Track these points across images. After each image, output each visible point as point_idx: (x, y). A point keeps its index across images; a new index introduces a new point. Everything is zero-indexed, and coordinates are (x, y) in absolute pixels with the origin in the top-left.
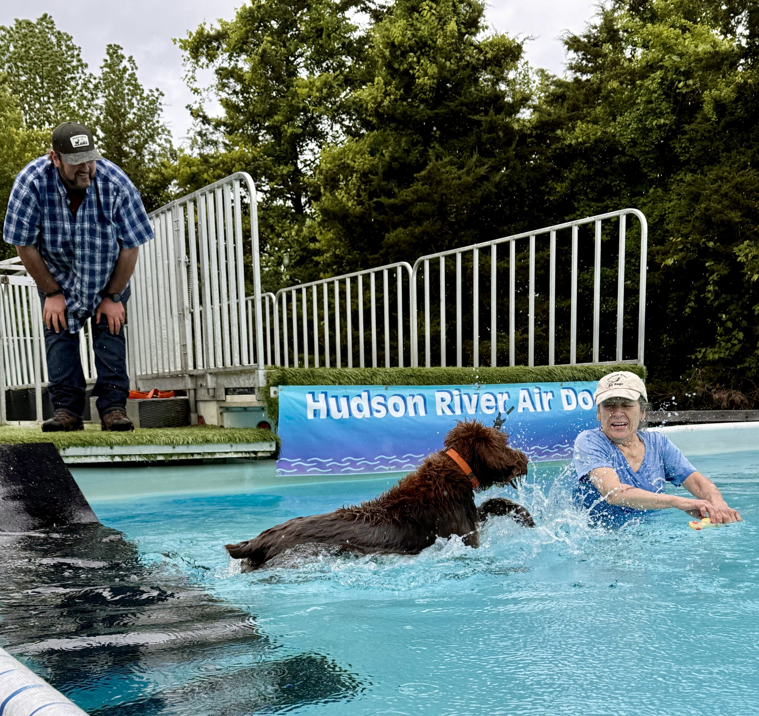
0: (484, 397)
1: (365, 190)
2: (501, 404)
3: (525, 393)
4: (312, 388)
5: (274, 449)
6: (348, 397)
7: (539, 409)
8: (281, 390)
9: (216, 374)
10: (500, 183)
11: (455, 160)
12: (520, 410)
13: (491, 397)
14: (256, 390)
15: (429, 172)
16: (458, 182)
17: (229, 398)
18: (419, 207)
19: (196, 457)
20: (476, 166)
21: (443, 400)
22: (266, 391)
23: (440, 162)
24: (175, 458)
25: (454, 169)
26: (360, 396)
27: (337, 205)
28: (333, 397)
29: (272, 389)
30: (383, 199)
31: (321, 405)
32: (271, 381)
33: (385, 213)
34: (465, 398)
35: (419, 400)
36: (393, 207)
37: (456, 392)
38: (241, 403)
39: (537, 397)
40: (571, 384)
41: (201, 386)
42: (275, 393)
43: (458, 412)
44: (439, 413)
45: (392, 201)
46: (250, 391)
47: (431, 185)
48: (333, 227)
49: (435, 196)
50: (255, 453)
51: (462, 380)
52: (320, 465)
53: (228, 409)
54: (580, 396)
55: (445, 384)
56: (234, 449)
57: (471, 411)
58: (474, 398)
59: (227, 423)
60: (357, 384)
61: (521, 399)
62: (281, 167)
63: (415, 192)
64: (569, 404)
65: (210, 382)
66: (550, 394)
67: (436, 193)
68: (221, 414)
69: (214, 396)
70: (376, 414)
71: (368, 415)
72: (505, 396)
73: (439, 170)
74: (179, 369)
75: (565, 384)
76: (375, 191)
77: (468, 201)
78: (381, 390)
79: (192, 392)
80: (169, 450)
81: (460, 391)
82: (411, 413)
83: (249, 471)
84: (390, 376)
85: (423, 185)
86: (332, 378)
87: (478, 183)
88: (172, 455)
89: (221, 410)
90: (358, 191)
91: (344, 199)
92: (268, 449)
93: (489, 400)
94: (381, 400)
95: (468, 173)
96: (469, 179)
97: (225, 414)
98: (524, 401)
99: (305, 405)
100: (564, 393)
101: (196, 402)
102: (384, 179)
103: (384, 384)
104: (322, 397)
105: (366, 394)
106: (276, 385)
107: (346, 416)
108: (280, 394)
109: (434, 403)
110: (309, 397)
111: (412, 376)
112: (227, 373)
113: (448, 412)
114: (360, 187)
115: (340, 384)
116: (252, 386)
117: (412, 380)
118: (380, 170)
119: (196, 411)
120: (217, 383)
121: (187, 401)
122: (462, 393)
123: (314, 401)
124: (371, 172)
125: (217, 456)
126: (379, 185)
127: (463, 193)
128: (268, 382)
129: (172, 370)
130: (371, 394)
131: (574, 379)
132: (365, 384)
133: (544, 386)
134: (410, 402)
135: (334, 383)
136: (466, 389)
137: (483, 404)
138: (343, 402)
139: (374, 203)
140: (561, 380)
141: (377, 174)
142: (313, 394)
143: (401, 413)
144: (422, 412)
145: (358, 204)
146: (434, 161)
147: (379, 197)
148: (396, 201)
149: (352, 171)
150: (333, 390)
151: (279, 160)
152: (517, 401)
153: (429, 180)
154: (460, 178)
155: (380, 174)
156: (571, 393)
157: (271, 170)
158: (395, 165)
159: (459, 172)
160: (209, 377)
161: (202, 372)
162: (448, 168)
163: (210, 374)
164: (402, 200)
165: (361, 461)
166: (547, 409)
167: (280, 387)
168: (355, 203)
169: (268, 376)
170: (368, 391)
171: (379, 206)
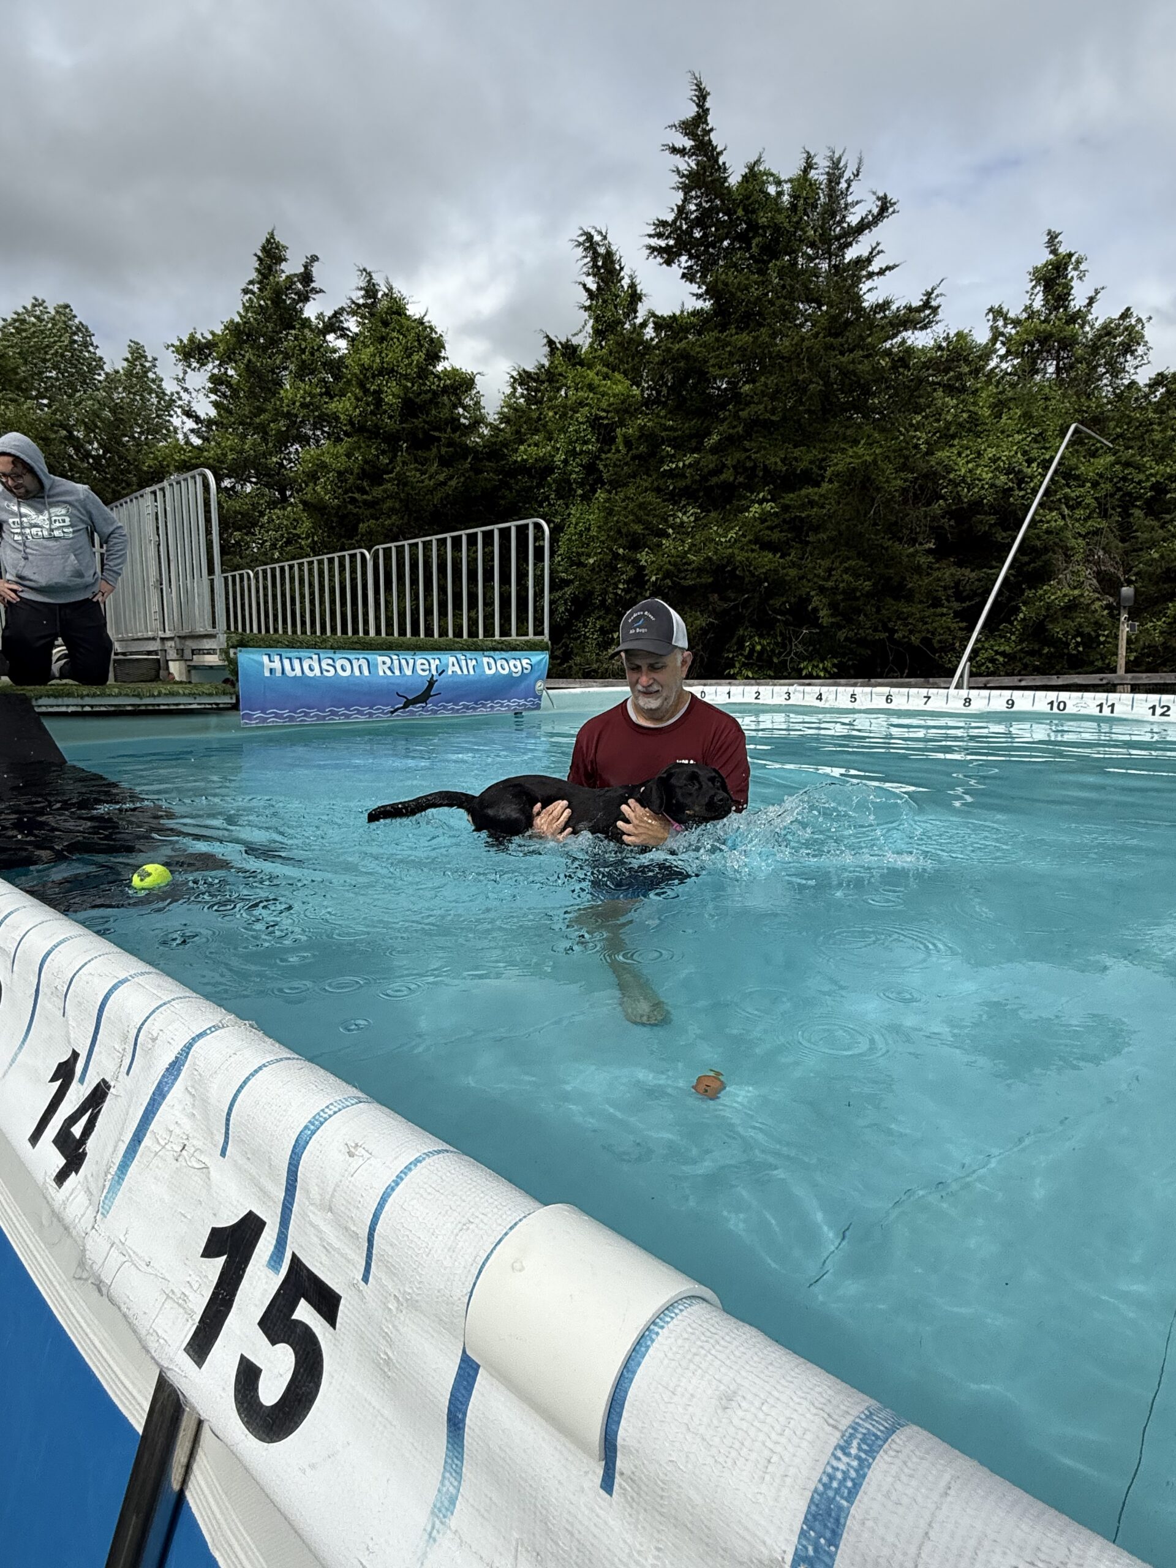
0: (419, 662)
1: (341, 487)
2: (433, 667)
3: (454, 659)
4: (268, 650)
5: (234, 701)
6: (300, 659)
7: (465, 672)
8: (241, 652)
9: (183, 638)
12: (450, 673)
13: (425, 662)
14: (218, 652)
16: (422, 485)
17: (195, 658)
18: (389, 504)
19: (162, 707)
21: (384, 663)
22: (227, 653)
24: (143, 708)
25: (418, 474)
26: (311, 658)
28: (287, 658)
29: (232, 651)
30: (356, 495)
31: (277, 665)
32: (231, 646)
33: (360, 507)
34: (403, 662)
35: (364, 663)
36: (365, 502)
37: (395, 657)
38: (207, 662)
39: (463, 663)
40: (492, 653)
41: (171, 647)
42: (235, 654)
43: (397, 673)
44: (381, 673)
45: (365, 497)
46: (213, 652)
47: (398, 485)
49: (403, 495)
50: (217, 704)
51: (401, 647)
52: (277, 716)
53: (195, 667)
54: (499, 663)
55: (386, 650)
56: (197, 701)
57: (409, 672)
58: (411, 662)
59: (195, 679)
60: (310, 648)
61: (450, 664)
63: (385, 491)
64: (490, 669)
65: (178, 644)
66: (474, 662)
67: (403, 493)
68: (188, 671)
69: (181, 656)
70: (325, 673)
71: (319, 674)
72: (437, 662)
75: (486, 653)
76: (350, 487)
78: (331, 653)
79: (162, 652)
80: (137, 701)
81: (398, 656)
82: (357, 673)
83: (213, 720)
84: (341, 642)
85: (391, 485)
86: (285, 643)
87: (439, 487)
88: (139, 705)
89: (188, 668)
92: (230, 701)
93: (423, 664)
94: (330, 662)
95: (430, 478)
96: (431, 483)
97: (193, 672)
98: (454, 665)
99: (262, 664)
100: (485, 660)
101: (167, 661)
102: (359, 479)
103: (332, 648)
104: (277, 658)
105: (317, 656)
106: (236, 648)
107: (299, 674)
108: (239, 655)
109: (376, 665)
110: (265, 659)
111: (357, 643)
112: (192, 637)
113: (389, 673)
115: (293, 648)
116: (214, 647)
117: (357, 646)
118: (356, 471)
119: (167, 668)
120: (184, 645)
121: (158, 660)
122: (400, 657)
123: (270, 661)
124: (346, 471)
125: (182, 707)
126: (353, 483)
127: (426, 494)
128: (227, 644)
130: (322, 656)
131: (494, 649)
133: (469, 654)
134: (356, 664)
135: (288, 646)
136: (403, 655)
137: (419, 667)
138: (296, 663)
140: (483, 650)
141: (352, 474)
142: (269, 655)
143: (348, 673)
144: (366, 673)
145: (335, 498)
147: (353, 493)
148: (369, 498)
149: (330, 469)
150: (287, 652)
152: (447, 666)
154: (423, 482)
155: (355, 474)
156: (491, 661)
158: (366, 467)
159: (423, 477)
160: (177, 640)
161: (171, 635)
162: (413, 473)
163: (178, 637)
164: (374, 497)
165: (313, 712)
166: (472, 672)
167: (239, 649)
168: (332, 497)
169: (228, 639)
170: (319, 655)
171: (353, 501)
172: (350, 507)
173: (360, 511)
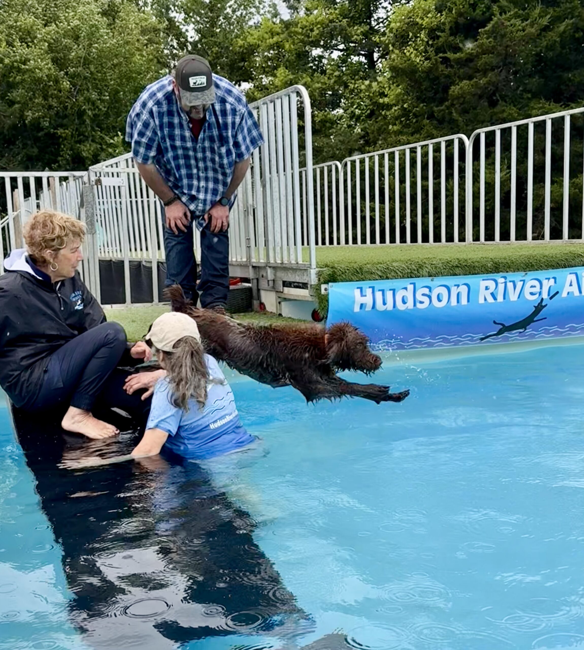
0: (529, 283)
1: (432, 46)
2: (545, 289)
3: (572, 278)
4: (360, 284)
6: (394, 290)
8: (332, 286)
9: (275, 268)
10: (564, 32)
11: (521, 12)
12: (566, 294)
13: (536, 283)
14: (309, 286)
15: (493, 26)
16: (522, 33)
17: (286, 290)
18: (484, 59)
20: (541, 17)
21: (487, 288)
22: (318, 288)
23: (504, 16)
25: (518, 22)
26: (406, 288)
27: (405, 61)
28: (379, 290)
29: (323, 287)
30: (450, 55)
31: (368, 299)
32: (322, 280)
33: (452, 67)
34: (510, 285)
35: (464, 290)
36: (459, 61)
37: (500, 280)
38: (296, 296)
39: (583, 281)
41: (263, 276)
42: (326, 289)
43: (501, 299)
44: (481, 301)
45: (458, 54)
46: (304, 286)
47: (495, 38)
48: (402, 83)
49: (499, 48)
51: (509, 267)
53: (285, 299)
55: (491, 272)
57: (515, 297)
58: (519, 284)
59: (285, 312)
60: (403, 277)
61: (568, 283)
62: (356, 28)
63: (480, 46)
65: (270, 274)
67: (500, 46)
68: (280, 303)
69: (274, 287)
71: (412, 306)
72: (552, 281)
73: (503, 24)
74: (245, 260)
76: (443, 46)
77: (532, 50)
78: (427, 281)
79: (255, 281)
81: (505, 278)
82: (455, 302)
84: (436, 267)
85: (487, 39)
86: (380, 273)
87: (543, 33)
89: (279, 300)
90: (425, 48)
91: (413, 56)
93: (535, 287)
94: (426, 291)
95: (532, 25)
96: (533, 30)
97: (283, 303)
98: (571, 285)
99: (353, 300)
101: (259, 290)
102: (451, 35)
103: (430, 276)
104: (369, 292)
105: (412, 286)
106: (326, 282)
107: (391, 308)
108: (330, 291)
109: (478, 292)
110: (357, 292)
111: (457, 267)
112: (284, 268)
113: (490, 300)
114: (427, 42)
115: (387, 278)
116: (306, 282)
117: (457, 271)
118: (447, 27)
119: (259, 297)
120: (275, 275)
121: (250, 289)
122: (508, 280)
123: (362, 295)
126: (446, 41)
127: (527, 43)
128: (319, 280)
129: (239, 260)
130: (417, 285)
132: (411, 277)
134: (454, 291)
135: (381, 278)
136: (511, 276)
137: (527, 290)
138: (389, 295)
139: (440, 57)
141: (444, 30)
142: (361, 289)
143: (444, 302)
144: (465, 301)
145: (426, 59)
146: (498, 15)
147: (445, 52)
148: (462, 55)
149: (421, 28)
150: (380, 284)
151: (354, 21)
152: (563, 286)
153: (493, 33)
154: (524, 30)
155: (448, 31)
157: (346, 30)
158: (461, 20)
159: (524, 24)
160: (269, 271)
161: (263, 265)
162: (513, 21)
163: (270, 267)
164: (466, 54)
167: (330, 284)
168: (423, 58)
169: (319, 274)
170: (414, 284)
171: (446, 60)
172: (441, 67)
173: (452, 71)
